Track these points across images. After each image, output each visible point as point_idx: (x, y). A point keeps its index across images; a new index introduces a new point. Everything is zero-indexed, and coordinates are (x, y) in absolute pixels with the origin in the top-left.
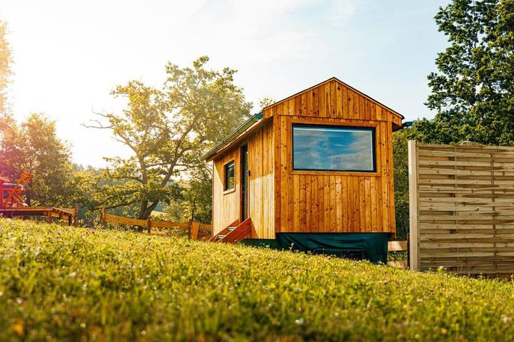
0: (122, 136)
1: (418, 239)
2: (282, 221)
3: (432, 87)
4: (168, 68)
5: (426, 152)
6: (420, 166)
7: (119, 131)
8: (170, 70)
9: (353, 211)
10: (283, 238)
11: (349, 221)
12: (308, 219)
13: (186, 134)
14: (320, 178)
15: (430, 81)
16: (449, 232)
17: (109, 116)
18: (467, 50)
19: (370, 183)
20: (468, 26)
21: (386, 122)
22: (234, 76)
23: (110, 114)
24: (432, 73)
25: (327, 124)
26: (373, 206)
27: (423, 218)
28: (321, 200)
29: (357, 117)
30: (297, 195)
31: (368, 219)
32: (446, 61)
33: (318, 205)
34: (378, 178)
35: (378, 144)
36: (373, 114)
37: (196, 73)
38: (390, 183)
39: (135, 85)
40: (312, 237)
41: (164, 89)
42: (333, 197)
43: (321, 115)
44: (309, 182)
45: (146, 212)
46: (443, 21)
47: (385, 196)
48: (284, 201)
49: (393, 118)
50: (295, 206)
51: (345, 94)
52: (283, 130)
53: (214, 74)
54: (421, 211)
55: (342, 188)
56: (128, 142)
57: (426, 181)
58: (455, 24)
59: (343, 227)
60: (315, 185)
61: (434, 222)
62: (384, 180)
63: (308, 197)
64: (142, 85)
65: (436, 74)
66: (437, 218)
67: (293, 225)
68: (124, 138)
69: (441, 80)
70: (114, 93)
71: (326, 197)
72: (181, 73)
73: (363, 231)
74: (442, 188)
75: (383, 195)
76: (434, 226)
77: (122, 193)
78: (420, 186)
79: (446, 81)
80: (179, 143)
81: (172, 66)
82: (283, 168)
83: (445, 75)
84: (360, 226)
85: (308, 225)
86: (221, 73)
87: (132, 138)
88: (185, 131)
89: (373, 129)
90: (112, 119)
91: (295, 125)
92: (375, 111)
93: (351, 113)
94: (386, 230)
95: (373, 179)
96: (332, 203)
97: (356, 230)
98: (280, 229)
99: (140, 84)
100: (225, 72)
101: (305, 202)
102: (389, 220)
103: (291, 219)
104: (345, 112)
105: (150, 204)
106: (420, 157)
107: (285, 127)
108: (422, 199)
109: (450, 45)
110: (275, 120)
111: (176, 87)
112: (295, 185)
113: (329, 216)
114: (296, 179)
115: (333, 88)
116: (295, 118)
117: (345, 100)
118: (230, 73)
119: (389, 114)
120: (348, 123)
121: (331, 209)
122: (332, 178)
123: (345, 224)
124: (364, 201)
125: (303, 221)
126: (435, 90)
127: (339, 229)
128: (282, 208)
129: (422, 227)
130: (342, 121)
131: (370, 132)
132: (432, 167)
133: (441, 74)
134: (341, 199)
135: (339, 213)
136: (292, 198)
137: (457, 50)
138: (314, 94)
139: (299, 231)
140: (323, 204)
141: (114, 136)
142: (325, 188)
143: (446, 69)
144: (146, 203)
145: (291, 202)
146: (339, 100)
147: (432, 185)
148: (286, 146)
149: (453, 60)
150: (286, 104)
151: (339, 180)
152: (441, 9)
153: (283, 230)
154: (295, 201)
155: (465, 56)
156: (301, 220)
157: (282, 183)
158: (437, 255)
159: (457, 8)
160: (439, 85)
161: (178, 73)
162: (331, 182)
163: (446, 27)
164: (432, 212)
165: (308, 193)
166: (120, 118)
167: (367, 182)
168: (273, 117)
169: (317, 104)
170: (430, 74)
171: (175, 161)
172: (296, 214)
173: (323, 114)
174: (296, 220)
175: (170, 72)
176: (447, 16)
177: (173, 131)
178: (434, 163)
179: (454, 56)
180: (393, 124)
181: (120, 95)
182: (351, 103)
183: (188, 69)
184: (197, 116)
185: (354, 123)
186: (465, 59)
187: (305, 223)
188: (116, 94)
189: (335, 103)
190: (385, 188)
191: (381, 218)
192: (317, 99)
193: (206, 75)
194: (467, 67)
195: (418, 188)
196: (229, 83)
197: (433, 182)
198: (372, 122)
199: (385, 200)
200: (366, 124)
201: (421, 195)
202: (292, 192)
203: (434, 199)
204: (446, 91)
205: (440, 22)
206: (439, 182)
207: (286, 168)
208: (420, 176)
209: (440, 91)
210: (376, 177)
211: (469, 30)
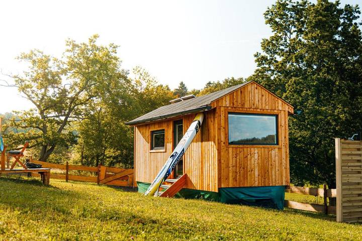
0: (25, 93)
1: (342, 200)
2: (222, 180)
3: (257, 63)
4: (68, 42)
5: (345, 146)
6: (343, 155)
7: (24, 89)
8: (69, 43)
9: (265, 172)
10: (222, 192)
11: (263, 179)
12: (238, 177)
13: (79, 93)
14: (245, 149)
15: (256, 58)
16: (357, 195)
17: (15, 77)
18: (283, 38)
19: (274, 152)
20: (285, 22)
21: (285, 111)
22: (118, 50)
23: (16, 75)
24: (258, 53)
25: (249, 112)
26: (277, 168)
27: (344, 187)
28: (246, 164)
29: (267, 107)
30: (231, 162)
31: (274, 177)
32: (268, 45)
33: (244, 168)
34: (280, 149)
35: (280, 126)
36: (277, 106)
37: (90, 47)
38: (286, 152)
39: (36, 52)
40: (241, 190)
41: (62, 57)
42: (253, 162)
43: (246, 106)
44: (238, 152)
45: (46, 154)
46: (270, 17)
47: (284, 161)
48: (223, 166)
49: (289, 108)
50: (230, 169)
51: (260, 92)
52: (222, 117)
53: (103, 48)
54: (343, 183)
55: (258, 157)
56: (30, 98)
57: (346, 164)
58: (277, 20)
59: (259, 183)
60: (242, 155)
61: (350, 189)
62: (283, 150)
63: (238, 162)
64: (42, 53)
65: (260, 54)
66: (351, 187)
67: (228, 182)
68: (27, 94)
69: (264, 58)
70: (18, 58)
71: (249, 162)
72: (78, 46)
73: (271, 185)
74: (354, 168)
75: (283, 160)
76: (350, 192)
77: (26, 139)
78: (343, 167)
79: (267, 59)
80: (73, 100)
81: (70, 40)
82: (222, 143)
83: (267, 55)
84: (269, 181)
85: (238, 181)
86: (108, 47)
87: (33, 95)
88: (78, 91)
89: (277, 116)
90: (17, 79)
91: (230, 113)
92: (278, 103)
93: (264, 105)
94: (284, 184)
95: (277, 150)
96: (253, 166)
97: (267, 185)
98: (221, 185)
99: (39, 52)
100: (111, 47)
101: (236, 167)
102: (286, 177)
103: (227, 178)
104: (260, 104)
105: (49, 148)
106: (342, 149)
107: (223, 115)
108: (344, 175)
109: (273, 34)
110: (217, 110)
111: (73, 57)
112: (230, 154)
113: (250, 175)
114: (230, 150)
115: (253, 88)
116: (229, 108)
117: (260, 96)
118: (114, 47)
119: (286, 105)
120: (262, 112)
121: (252, 171)
122: (252, 149)
123: (260, 181)
124: (271, 165)
125: (235, 179)
126: (259, 65)
127: (256, 184)
128: (222, 171)
129: (343, 193)
130: (258, 110)
131: (274, 118)
132: (349, 155)
133: (264, 54)
134: (258, 163)
135: (256, 173)
136: (228, 164)
137: (277, 38)
138: (241, 92)
139: (232, 187)
140: (247, 167)
141: (19, 93)
142: (248, 156)
143: (268, 51)
144: (45, 147)
145: (228, 167)
146: (257, 95)
147: (349, 166)
148: (224, 128)
149: (274, 45)
150: (225, 98)
151: (256, 152)
152: (269, 8)
153: (223, 186)
154: (230, 166)
155: (282, 42)
156: (234, 179)
157: (222, 154)
158: (352, 210)
159: (279, 8)
160: (262, 62)
161: (75, 46)
162: (252, 152)
163: (270, 21)
164: (349, 184)
165: (238, 160)
166: (24, 79)
167: (273, 152)
168: (216, 108)
169: (243, 99)
170: (255, 53)
171: (69, 113)
172: (231, 174)
173: (247, 106)
174: (231, 179)
175: (68, 45)
176: (272, 14)
177: (69, 91)
178: (349, 152)
179: (274, 42)
180: (289, 112)
181: (23, 60)
182: (264, 98)
183: (84, 44)
184: (88, 79)
185: (265, 112)
186: (282, 45)
187: (236, 181)
188: (20, 59)
189: (254, 98)
190: (284, 156)
191: (282, 176)
192: (243, 95)
193: (98, 49)
194: (283, 50)
195: (341, 168)
196: (113, 55)
197: (349, 164)
198: (275, 111)
199: (283, 164)
200: (272, 112)
201: (343, 173)
202: (228, 159)
203: (350, 175)
204: (267, 66)
205: (267, 18)
206: (352, 164)
207: (224, 143)
208: (343, 161)
209: (262, 66)
210: (279, 148)
211: (285, 25)
